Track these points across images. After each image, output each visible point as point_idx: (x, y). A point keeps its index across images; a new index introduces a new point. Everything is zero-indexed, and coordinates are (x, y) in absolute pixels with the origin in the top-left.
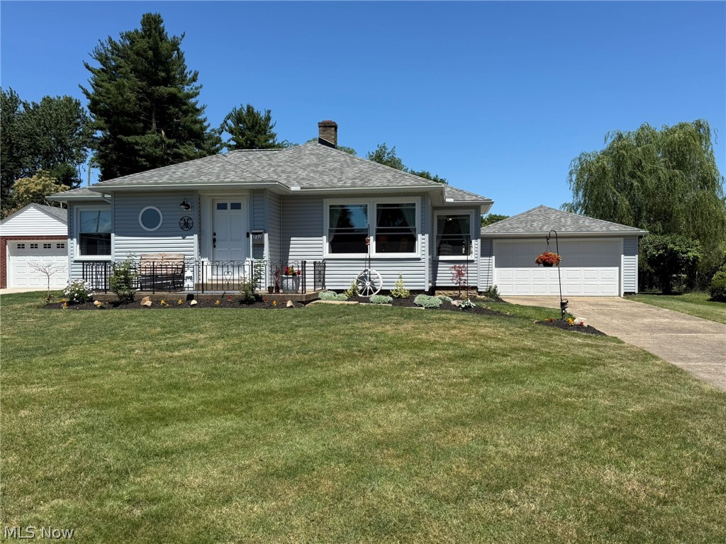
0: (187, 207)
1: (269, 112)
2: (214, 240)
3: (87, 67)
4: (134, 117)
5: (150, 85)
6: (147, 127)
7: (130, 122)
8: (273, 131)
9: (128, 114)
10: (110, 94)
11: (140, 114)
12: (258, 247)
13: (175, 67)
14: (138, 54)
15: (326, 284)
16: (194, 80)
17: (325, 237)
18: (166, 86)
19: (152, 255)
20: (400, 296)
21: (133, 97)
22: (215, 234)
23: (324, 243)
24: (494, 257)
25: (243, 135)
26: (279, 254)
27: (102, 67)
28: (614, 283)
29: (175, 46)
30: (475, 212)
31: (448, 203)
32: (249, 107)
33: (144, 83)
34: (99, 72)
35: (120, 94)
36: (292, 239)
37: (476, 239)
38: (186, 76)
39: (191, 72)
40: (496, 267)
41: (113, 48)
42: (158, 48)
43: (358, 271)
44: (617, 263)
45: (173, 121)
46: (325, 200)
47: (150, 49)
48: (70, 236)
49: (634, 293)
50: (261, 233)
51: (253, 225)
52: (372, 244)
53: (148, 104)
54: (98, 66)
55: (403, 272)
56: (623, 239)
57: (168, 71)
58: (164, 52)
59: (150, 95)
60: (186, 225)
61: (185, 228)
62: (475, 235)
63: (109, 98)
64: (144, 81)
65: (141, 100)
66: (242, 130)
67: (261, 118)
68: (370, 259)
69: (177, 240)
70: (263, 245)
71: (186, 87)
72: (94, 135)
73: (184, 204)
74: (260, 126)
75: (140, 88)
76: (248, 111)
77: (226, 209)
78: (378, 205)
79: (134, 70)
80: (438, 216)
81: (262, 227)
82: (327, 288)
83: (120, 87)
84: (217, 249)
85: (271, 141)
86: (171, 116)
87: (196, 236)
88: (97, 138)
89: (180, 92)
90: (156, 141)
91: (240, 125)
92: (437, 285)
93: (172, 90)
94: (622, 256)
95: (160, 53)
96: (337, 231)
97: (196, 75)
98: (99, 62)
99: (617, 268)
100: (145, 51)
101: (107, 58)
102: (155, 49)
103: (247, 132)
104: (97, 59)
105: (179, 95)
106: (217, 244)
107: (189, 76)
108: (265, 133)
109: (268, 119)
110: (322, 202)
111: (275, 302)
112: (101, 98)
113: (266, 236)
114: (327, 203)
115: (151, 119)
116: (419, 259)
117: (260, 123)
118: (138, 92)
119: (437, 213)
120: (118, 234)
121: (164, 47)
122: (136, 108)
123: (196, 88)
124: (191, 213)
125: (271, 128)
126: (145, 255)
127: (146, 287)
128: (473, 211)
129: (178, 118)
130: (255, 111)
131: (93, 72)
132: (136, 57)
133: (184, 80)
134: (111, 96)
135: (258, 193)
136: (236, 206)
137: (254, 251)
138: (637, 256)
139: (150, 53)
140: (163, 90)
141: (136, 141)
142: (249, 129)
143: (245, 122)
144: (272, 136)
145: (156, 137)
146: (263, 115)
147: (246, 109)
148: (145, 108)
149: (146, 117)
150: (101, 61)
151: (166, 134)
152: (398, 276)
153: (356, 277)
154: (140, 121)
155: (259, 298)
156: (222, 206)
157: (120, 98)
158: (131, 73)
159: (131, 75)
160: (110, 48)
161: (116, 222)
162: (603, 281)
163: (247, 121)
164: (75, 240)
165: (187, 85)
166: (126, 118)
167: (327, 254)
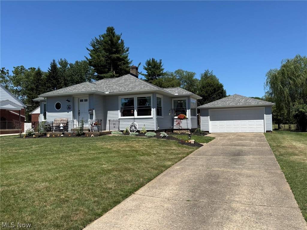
0: (69, 101)
1: (161, 60)
2: (79, 113)
3: (88, 49)
4: (104, 67)
5: (110, 54)
6: (109, 70)
7: (103, 69)
8: (163, 67)
9: (102, 66)
10: (95, 59)
11: (107, 66)
12: (92, 115)
13: (120, 46)
14: (105, 43)
15: (120, 128)
16: (127, 51)
17: (119, 111)
18: (116, 54)
19: (58, 119)
20: (142, 133)
21: (103, 59)
22: (79, 111)
23: (119, 113)
24: (209, 117)
25: (150, 70)
26: (103, 117)
27: (93, 49)
28: (262, 127)
29: (119, 38)
30: (188, 99)
31: (176, 95)
32: (153, 59)
33: (108, 54)
34: (92, 51)
35: (99, 58)
36: (108, 111)
37: (188, 109)
38: (124, 50)
39: (126, 48)
40: (210, 120)
41: (97, 41)
42: (112, 40)
43: (130, 123)
44: (263, 118)
45: (119, 67)
46: (119, 97)
47: (110, 40)
48: (41, 113)
49: (271, 131)
50: (92, 110)
51: (90, 107)
52: (136, 113)
53: (109, 61)
54: (92, 48)
55: (146, 123)
56: (264, 107)
57: (117, 48)
58: (115, 41)
59: (110, 58)
60: (69, 108)
61: (68, 109)
62: (188, 108)
63: (95, 60)
64: (107, 53)
65: (107, 60)
66: (150, 68)
67: (158, 63)
68: (134, 119)
69: (66, 113)
70: (93, 114)
71: (124, 54)
72: (95, 74)
73: (67, 100)
74: (157, 66)
75: (106, 56)
76: (153, 61)
77: (83, 101)
78: (138, 98)
79: (104, 49)
80: (174, 101)
81: (93, 108)
82: (120, 130)
83: (98, 56)
84: (80, 116)
85: (161, 72)
86: (119, 66)
87: (72, 112)
88: (95, 75)
89: (121, 56)
90: (111, 75)
91: (150, 66)
92: (174, 128)
93: (118, 55)
94: (265, 115)
95: (113, 42)
96: (124, 108)
97: (128, 49)
98: (92, 47)
99: (263, 120)
100: (108, 41)
101: (95, 45)
102: (111, 40)
103: (152, 69)
104: (91, 46)
105: (120, 57)
106: (80, 114)
107: (126, 49)
108: (159, 69)
109: (161, 63)
110: (118, 98)
111: (88, 135)
112: (92, 60)
113: (94, 111)
114: (120, 97)
115: (111, 67)
116: (152, 118)
117: (157, 65)
118: (106, 57)
119: (173, 100)
120: (49, 112)
121: (115, 39)
122: (105, 63)
123: (127, 54)
124: (71, 104)
125: (161, 66)
126: (56, 119)
127: (57, 130)
128: (187, 98)
129: (121, 66)
130: (155, 61)
131: (90, 51)
132: (105, 44)
133: (123, 51)
134: (96, 59)
135: (91, 95)
136: (86, 100)
137: (90, 116)
138: (271, 115)
139: (110, 42)
140: (115, 56)
141: (104, 76)
142: (153, 68)
143: (151, 65)
144: (162, 70)
145: (111, 74)
146: (158, 61)
147: (152, 60)
148: (109, 63)
149: (109, 66)
150: (93, 46)
151: (115, 73)
152: (144, 125)
153: (130, 125)
154: (107, 68)
155: (84, 134)
156: (82, 101)
157: (99, 60)
158: (103, 50)
159: (103, 51)
160: (96, 41)
161: (48, 108)
162: (256, 126)
163: (152, 64)
164: (42, 114)
165: (125, 53)
166: (101, 67)
167: (120, 117)
